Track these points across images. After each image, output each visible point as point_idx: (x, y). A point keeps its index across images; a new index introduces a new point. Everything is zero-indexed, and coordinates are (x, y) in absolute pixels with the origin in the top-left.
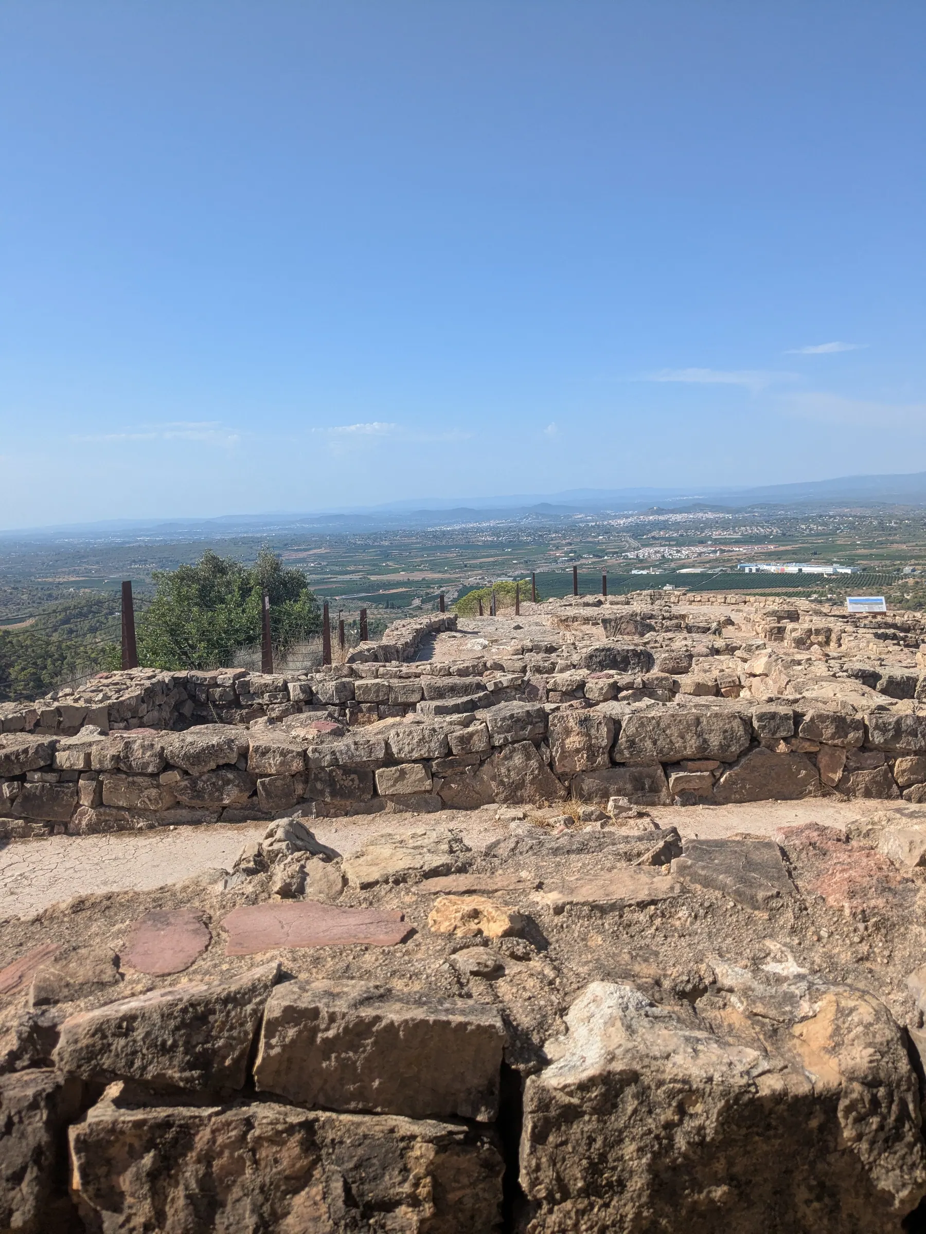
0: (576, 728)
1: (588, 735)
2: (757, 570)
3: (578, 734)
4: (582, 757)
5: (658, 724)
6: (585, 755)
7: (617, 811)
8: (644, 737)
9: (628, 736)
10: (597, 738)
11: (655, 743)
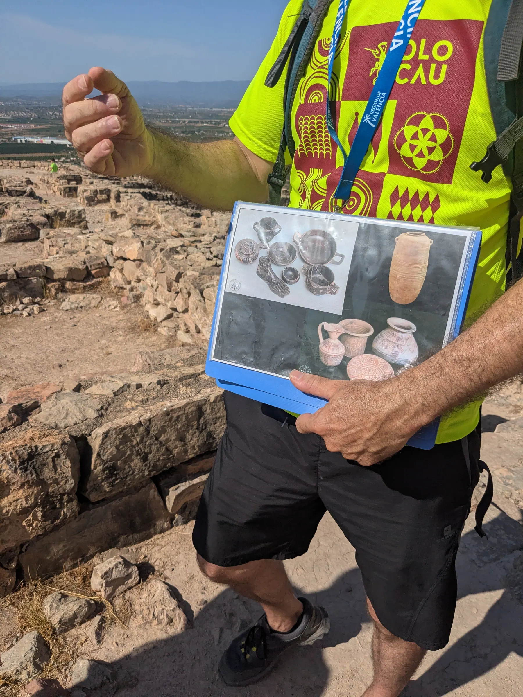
0: (18, 478)
1: (41, 482)
2: (26, 141)
3: (22, 486)
4: (35, 517)
5: (148, 431)
6: (40, 514)
7: (109, 590)
8: (130, 455)
9: (104, 462)
10: (56, 482)
11: (145, 459)
